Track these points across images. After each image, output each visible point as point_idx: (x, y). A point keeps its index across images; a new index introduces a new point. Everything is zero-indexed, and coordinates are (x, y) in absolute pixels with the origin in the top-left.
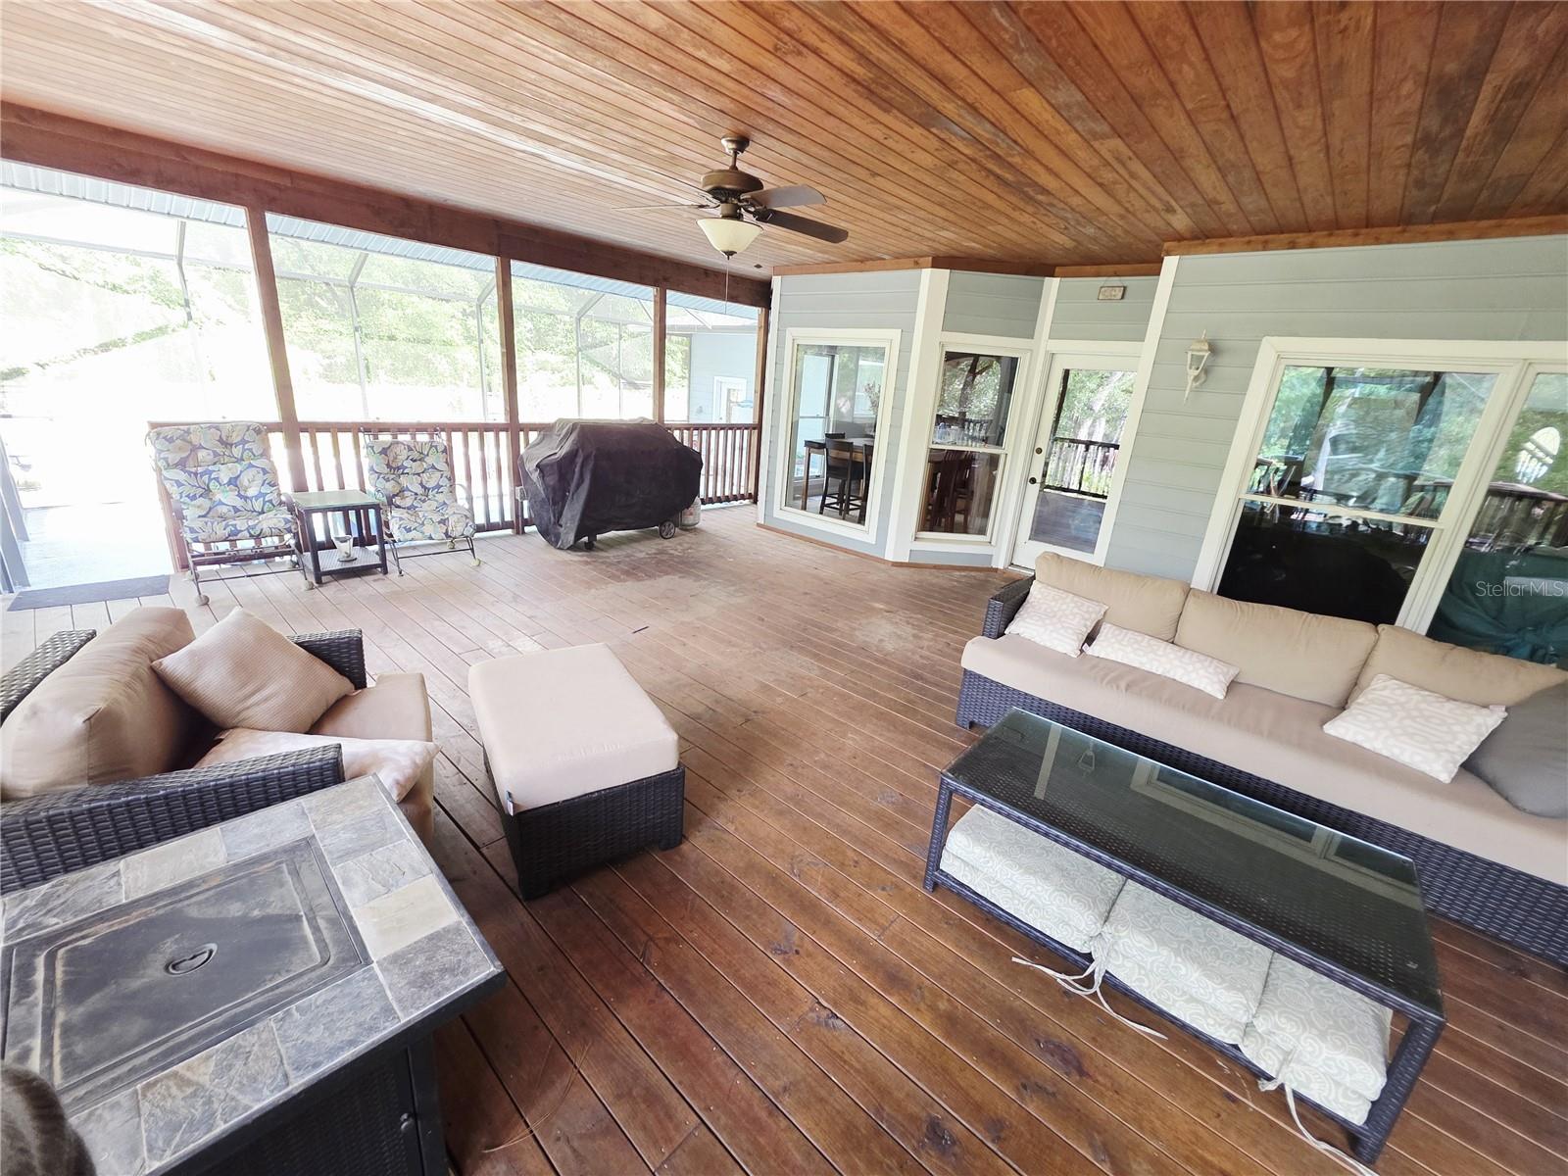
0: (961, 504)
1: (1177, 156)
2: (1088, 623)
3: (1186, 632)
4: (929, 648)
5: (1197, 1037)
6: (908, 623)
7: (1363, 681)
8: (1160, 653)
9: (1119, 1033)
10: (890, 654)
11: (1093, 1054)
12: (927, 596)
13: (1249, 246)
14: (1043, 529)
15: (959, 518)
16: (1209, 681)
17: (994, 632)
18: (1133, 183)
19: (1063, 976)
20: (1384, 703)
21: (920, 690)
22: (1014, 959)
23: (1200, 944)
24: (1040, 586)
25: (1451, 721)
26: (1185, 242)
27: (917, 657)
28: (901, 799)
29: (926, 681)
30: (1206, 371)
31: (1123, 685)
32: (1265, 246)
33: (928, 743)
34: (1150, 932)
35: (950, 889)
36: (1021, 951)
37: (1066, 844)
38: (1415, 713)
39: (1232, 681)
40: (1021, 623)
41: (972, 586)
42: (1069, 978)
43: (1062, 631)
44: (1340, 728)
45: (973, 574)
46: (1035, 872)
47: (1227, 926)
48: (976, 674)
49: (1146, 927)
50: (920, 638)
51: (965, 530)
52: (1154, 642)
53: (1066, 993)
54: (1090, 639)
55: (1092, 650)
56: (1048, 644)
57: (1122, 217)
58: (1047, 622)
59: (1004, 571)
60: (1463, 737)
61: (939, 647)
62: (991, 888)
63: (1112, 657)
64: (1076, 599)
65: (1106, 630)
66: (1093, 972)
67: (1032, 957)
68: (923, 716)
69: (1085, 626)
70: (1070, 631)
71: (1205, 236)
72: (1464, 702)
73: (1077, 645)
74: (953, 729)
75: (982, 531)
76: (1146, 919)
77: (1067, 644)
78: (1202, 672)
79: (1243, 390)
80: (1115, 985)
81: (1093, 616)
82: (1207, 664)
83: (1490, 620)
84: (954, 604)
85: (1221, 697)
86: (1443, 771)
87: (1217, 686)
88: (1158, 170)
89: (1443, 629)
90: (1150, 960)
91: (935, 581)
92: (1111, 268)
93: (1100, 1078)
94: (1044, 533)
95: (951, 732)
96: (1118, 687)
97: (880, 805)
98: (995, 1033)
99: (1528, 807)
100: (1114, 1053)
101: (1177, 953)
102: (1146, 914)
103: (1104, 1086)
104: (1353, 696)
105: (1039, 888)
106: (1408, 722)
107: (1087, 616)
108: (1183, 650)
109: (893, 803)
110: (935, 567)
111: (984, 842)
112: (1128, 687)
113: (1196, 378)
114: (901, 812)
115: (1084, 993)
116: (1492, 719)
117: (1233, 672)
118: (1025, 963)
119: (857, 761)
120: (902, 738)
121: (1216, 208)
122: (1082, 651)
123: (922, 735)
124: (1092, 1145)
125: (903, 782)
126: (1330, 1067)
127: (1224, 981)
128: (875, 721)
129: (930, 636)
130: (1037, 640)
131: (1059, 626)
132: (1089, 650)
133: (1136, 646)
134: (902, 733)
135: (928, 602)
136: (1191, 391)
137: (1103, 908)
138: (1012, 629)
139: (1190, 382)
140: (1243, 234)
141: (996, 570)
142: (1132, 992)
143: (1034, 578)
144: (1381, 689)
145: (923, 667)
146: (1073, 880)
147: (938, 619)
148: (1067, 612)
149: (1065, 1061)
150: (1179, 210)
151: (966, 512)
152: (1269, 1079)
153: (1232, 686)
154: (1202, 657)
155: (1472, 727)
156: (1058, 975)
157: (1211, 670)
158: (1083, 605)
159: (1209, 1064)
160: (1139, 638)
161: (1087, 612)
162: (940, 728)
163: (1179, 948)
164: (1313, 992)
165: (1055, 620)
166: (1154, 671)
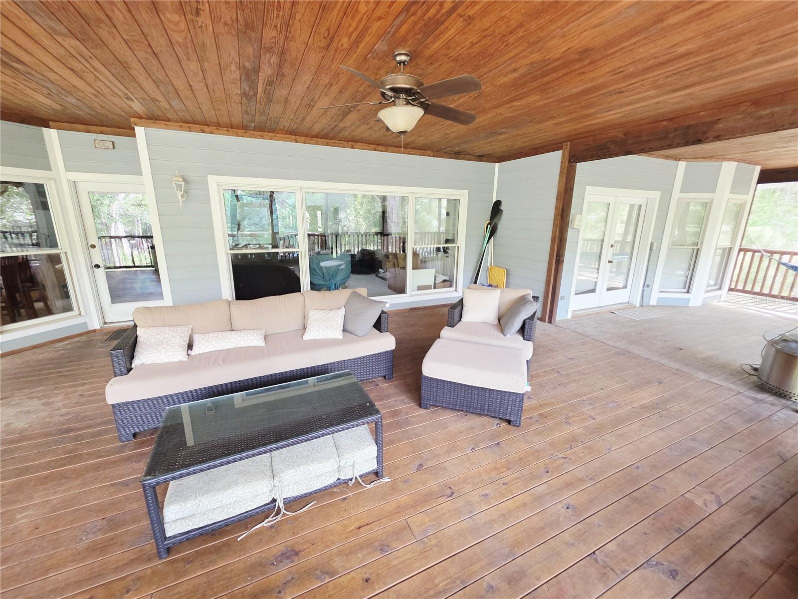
0: (34, 294)
1: (125, 66)
2: (185, 339)
3: (236, 323)
4: (64, 406)
5: (326, 489)
6: (31, 398)
7: (306, 316)
8: (230, 337)
9: (300, 519)
10: (26, 430)
11: (296, 540)
12: (39, 371)
13: (181, 128)
14: (118, 294)
15: (39, 305)
16: (255, 340)
17: (124, 370)
18: (98, 75)
19: (266, 521)
20: (316, 320)
21: (76, 438)
22: (239, 539)
23: (311, 453)
24: (143, 329)
25: (335, 317)
26: (143, 120)
27: (57, 419)
28: (105, 522)
29: (78, 429)
30: (186, 192)
31: (220, 361)
32: (190, 130)
33: (105, 469)
34: (293, 465)
35: (181, 542)
36: (240, 531)
37: (241, 459)
38: (325, 319)
39: (265, 336)
40: (141, 357)
41: (80, 348)
42: (270, 519)
43: (172, 350)
44: (308, 336)
45: (75, 340)
46: (229, 486)
47: (319, 437)
48: (122, 404)
49: (290, 464)
50: (50, 404)
51: (49, 312)
52: (224, 333)
53: (271, 527)
54: (190, 347)
55: (195, 351)
56: (166, 361)
57: (96, 96)
58: (160, 348)
59: (101, 330)
60: (339, 321)
61: (76, 401)
62: (208, 517)
63: (207, 350)
64: (171, 328)
65: (197, 339)
66: (279, 505)
67: (247, 528)
68: (88, 454)
69: (184, 341)
70: (177, 347)
71: (154, 118)
72: (335, 309)
73: (185, 353)
74: (121, 446)
75: (68, 308)
76: (288, 461)
77: (180, 355)
78: (252, 338)
79: (208, 200)
80: (290, 501)
81: (187, 334)
82: (252, 333)
83: (322, 279)
84: (71, 366)
85: (264, 345)
86: (339, 335)
87: (261, 341)
88: (113, 71)
89: (314, 287)
90: (298, 477)
91: (40, 357)
92: (97, 128)
93: (305, 547)
94: (119, 296)
95: (121, 449)
96: (219, 364)
97: (87, 540)
98: (251, 586)
99: (361, 335)
100: (303, 530)
101: (306, 464)
102: (287, 459)
103: (308, 548)
104: (306, 322)
105: (236, 492)
106: (325, 323)
107: (183, 335)
108: (239, 332)
109: (100, 530)
110: (34, 347)
111: (191, 496)
112: (224, 361)
113: (182, 196)
114: (111, 530)
115: (279, 518)
116: (342, 312)
117: (263, 332)
118: (245, 535)
119: (41, 529)
120: (79, 482)
121: (158, 103)
122: (188, 355)
123: (97, 468)
124: (318, 578)
125: (100, 509)
126: (364, 457)
127: (325, 459)
128: (41, 487)
129: (61, 397)
130: (158, 361)
131: (168, 347)
132: (192, 353)
133: (216, 340)
134: (77, 478)
135: (43, 375)
136: (183, 203)
137: (269, 473)
138: (136, 363)
139: (180, 198)
140: (176, 121)
141: (94, 331)
142: (297, 497)
143: (135, 326)
144: (314, 316)
145: (69, 421)
146: (249, 472)
147: (62, 382)
148: (170, 338)
149: (288, 558)
150: (135, 100)
151: (44, 299)
152: (351, 479)
153: (266, 338)
154: (249, 331)
155: (339, 316)
156: (263, 523)
157: (255, 335)
158: (177, 330)
159: (333, 494)
160: (216, 335)
161: (182, 333)
162: (109, 453)
163: (306, 462)
164: (349, 437)
165: (164, 345)
166: (230, 347)
